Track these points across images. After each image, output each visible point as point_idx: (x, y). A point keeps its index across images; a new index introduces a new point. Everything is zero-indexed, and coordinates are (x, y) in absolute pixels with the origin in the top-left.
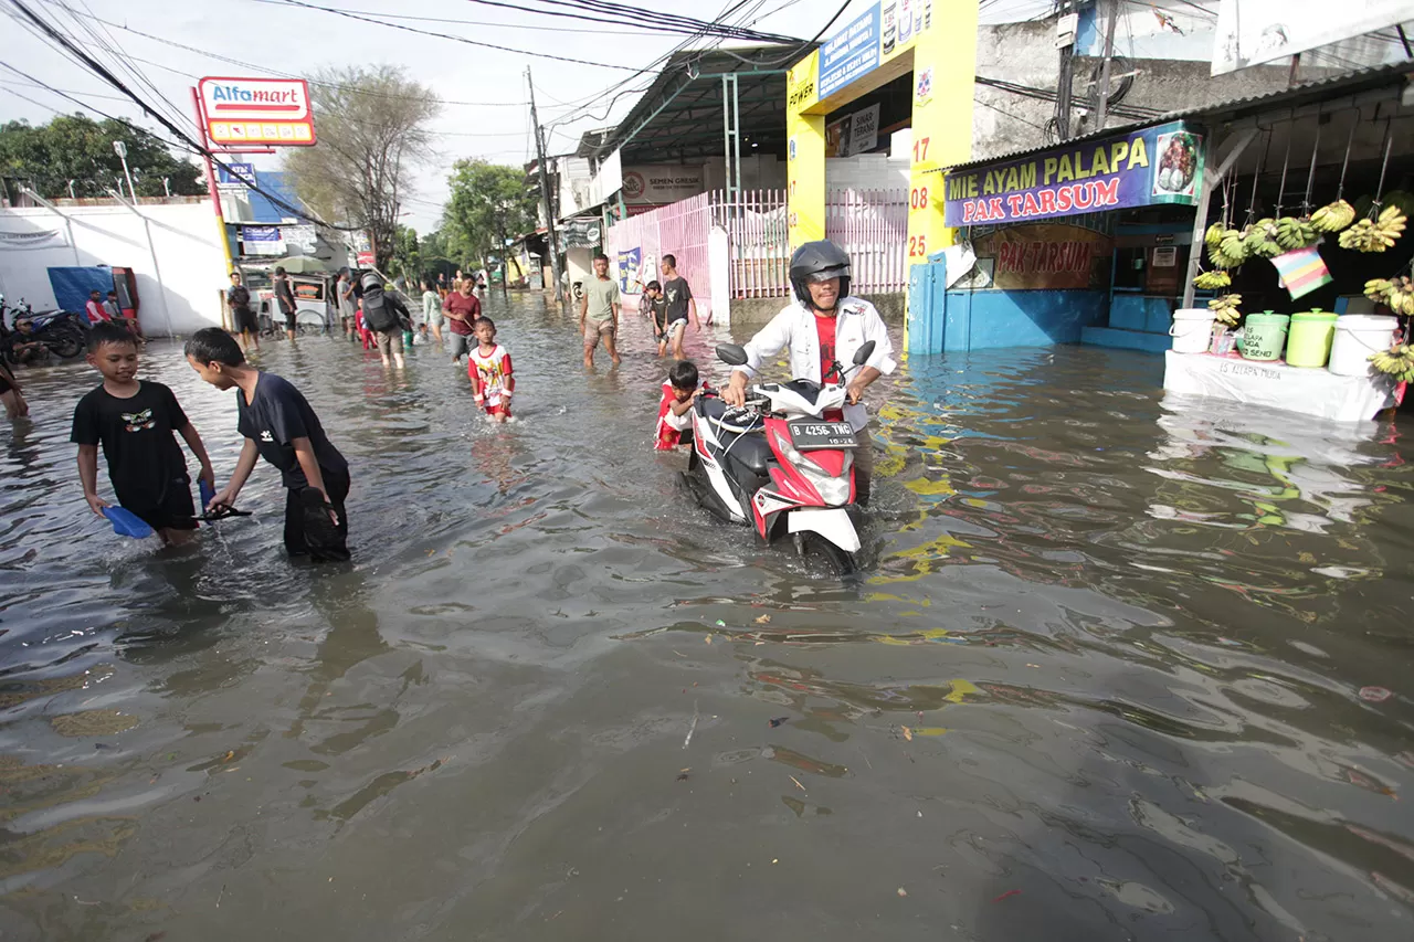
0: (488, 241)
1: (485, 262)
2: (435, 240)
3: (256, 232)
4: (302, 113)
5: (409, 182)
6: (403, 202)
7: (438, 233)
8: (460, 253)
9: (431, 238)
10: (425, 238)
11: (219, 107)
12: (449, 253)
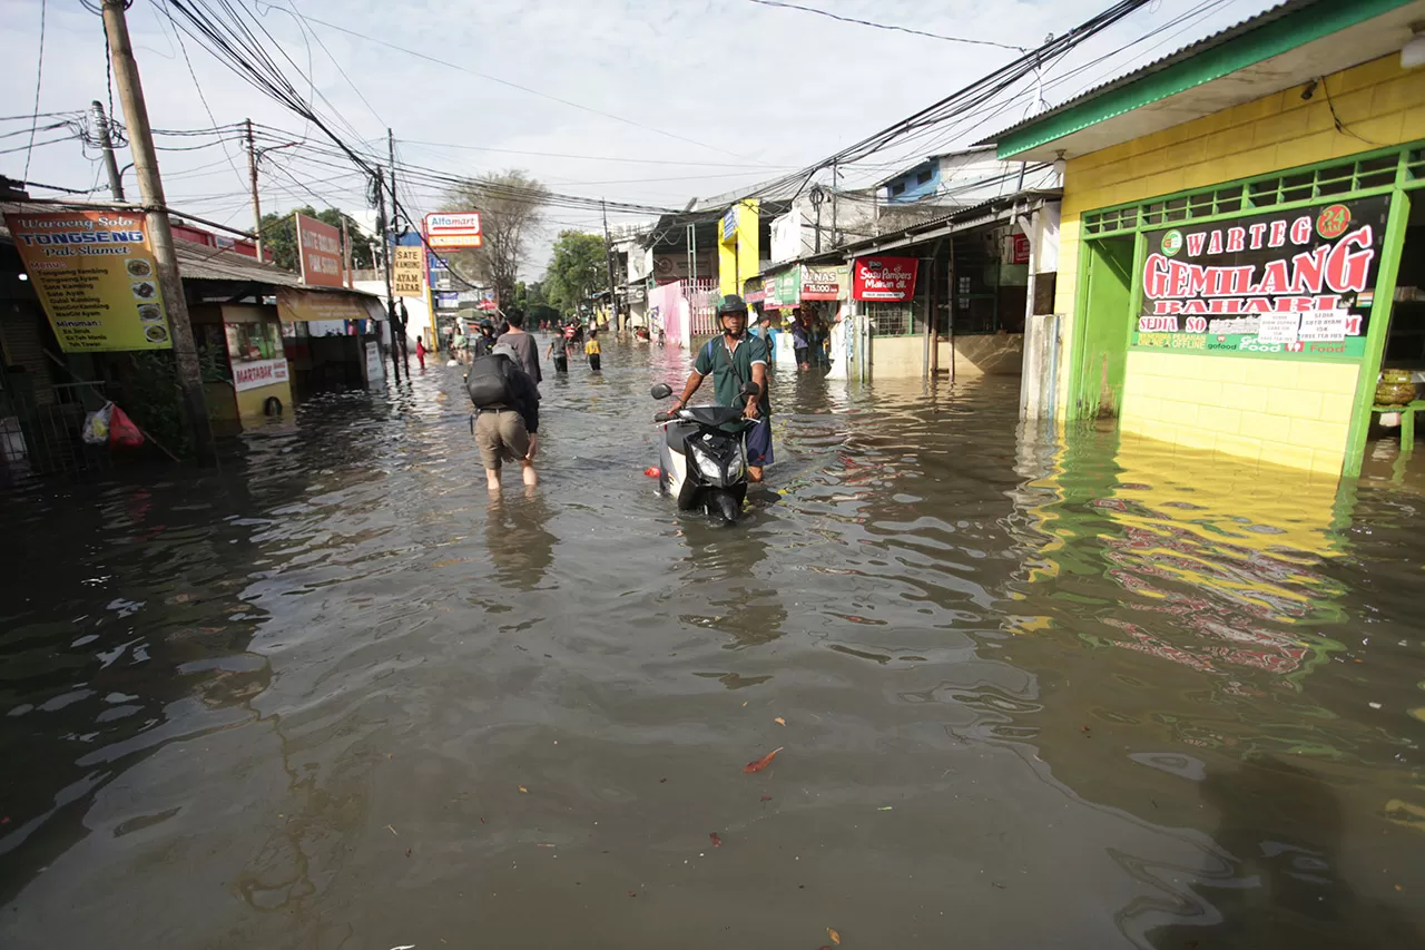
0: (582, 292)
1: (579, 309)
2: (539, 288)
3: (446, 295)
4: (476, 230)
5: (525, 252)
6: (520, 266)
7: (542, 284)
8: (560, 301)
9: (537, 286)
10: (531, 286)
11: (435, 229)
12: (551, 301)
